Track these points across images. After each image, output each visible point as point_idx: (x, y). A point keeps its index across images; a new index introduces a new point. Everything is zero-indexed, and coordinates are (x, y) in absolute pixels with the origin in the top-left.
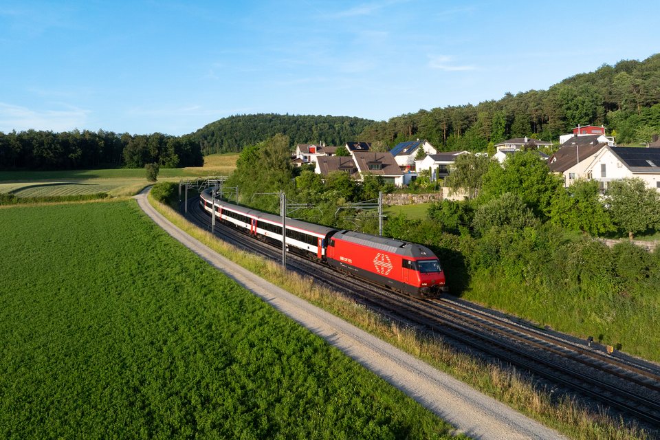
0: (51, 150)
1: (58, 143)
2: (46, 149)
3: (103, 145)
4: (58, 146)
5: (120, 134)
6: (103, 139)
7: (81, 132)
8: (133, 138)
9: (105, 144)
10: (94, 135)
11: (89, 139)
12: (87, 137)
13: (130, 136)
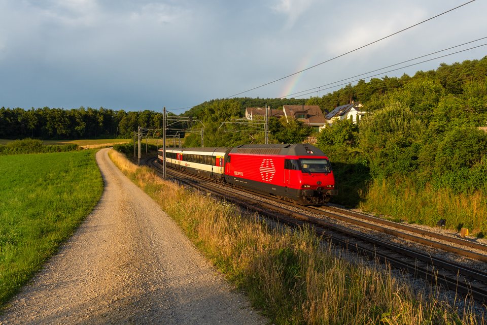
0: (61, 122)
1: (67, 117)
2: (57, 122)
3: (102, 119)
4: (67, 119)
5: (117, 112)
6: (102, 114)
7: (86, 109)
8: (127, 114)
9: (104, 118)
10: (96, 112)
11: (92, 115)
12: (90, 113)
13: (125, 113)
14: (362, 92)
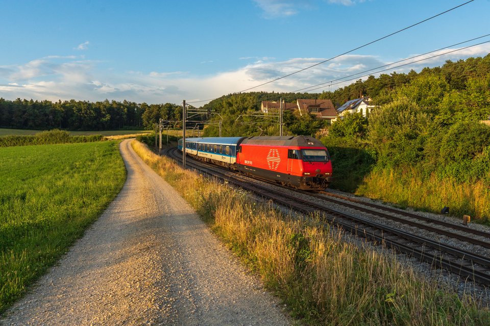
0: (87, 114)
1: (92, 109)
2: (83, 114)
3: (126, 112)
4: (92, 111)
5: (140, 104)
6: (126, 107)
7: (110, 102)
9: (128, 111)
10: (119, 105)
12: (115, 106)
13: (147, 106)
14: (371, 87)
